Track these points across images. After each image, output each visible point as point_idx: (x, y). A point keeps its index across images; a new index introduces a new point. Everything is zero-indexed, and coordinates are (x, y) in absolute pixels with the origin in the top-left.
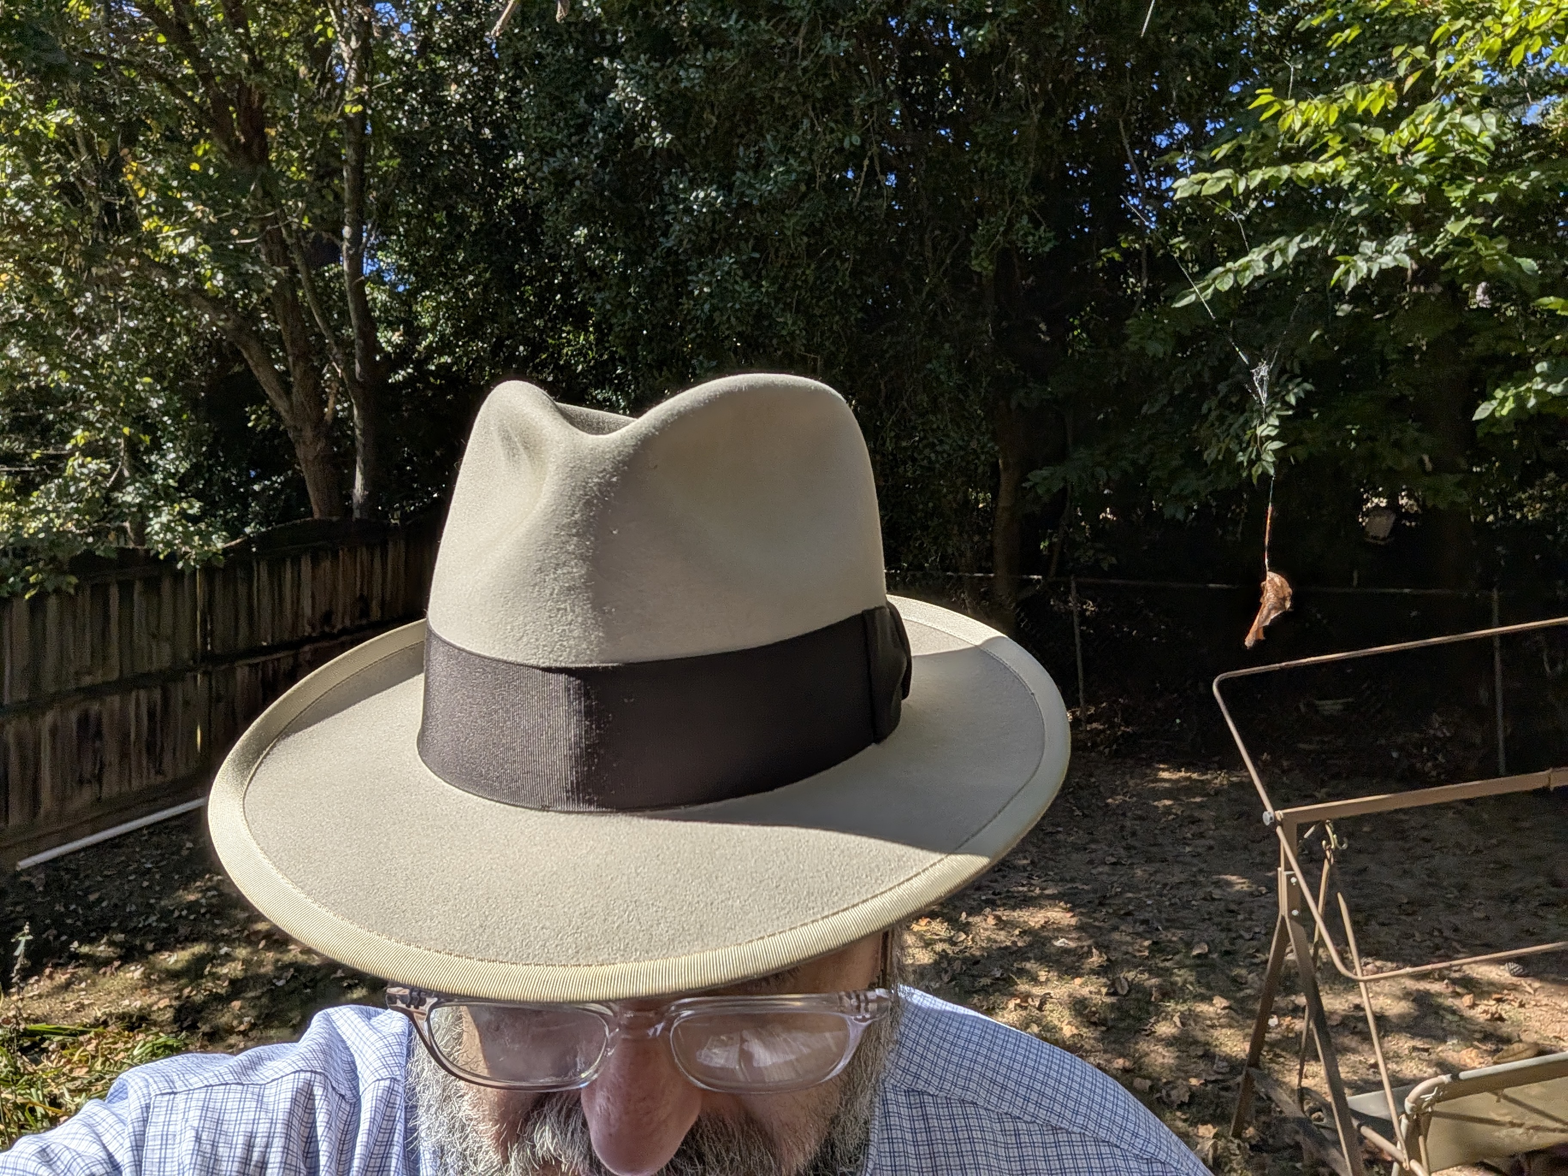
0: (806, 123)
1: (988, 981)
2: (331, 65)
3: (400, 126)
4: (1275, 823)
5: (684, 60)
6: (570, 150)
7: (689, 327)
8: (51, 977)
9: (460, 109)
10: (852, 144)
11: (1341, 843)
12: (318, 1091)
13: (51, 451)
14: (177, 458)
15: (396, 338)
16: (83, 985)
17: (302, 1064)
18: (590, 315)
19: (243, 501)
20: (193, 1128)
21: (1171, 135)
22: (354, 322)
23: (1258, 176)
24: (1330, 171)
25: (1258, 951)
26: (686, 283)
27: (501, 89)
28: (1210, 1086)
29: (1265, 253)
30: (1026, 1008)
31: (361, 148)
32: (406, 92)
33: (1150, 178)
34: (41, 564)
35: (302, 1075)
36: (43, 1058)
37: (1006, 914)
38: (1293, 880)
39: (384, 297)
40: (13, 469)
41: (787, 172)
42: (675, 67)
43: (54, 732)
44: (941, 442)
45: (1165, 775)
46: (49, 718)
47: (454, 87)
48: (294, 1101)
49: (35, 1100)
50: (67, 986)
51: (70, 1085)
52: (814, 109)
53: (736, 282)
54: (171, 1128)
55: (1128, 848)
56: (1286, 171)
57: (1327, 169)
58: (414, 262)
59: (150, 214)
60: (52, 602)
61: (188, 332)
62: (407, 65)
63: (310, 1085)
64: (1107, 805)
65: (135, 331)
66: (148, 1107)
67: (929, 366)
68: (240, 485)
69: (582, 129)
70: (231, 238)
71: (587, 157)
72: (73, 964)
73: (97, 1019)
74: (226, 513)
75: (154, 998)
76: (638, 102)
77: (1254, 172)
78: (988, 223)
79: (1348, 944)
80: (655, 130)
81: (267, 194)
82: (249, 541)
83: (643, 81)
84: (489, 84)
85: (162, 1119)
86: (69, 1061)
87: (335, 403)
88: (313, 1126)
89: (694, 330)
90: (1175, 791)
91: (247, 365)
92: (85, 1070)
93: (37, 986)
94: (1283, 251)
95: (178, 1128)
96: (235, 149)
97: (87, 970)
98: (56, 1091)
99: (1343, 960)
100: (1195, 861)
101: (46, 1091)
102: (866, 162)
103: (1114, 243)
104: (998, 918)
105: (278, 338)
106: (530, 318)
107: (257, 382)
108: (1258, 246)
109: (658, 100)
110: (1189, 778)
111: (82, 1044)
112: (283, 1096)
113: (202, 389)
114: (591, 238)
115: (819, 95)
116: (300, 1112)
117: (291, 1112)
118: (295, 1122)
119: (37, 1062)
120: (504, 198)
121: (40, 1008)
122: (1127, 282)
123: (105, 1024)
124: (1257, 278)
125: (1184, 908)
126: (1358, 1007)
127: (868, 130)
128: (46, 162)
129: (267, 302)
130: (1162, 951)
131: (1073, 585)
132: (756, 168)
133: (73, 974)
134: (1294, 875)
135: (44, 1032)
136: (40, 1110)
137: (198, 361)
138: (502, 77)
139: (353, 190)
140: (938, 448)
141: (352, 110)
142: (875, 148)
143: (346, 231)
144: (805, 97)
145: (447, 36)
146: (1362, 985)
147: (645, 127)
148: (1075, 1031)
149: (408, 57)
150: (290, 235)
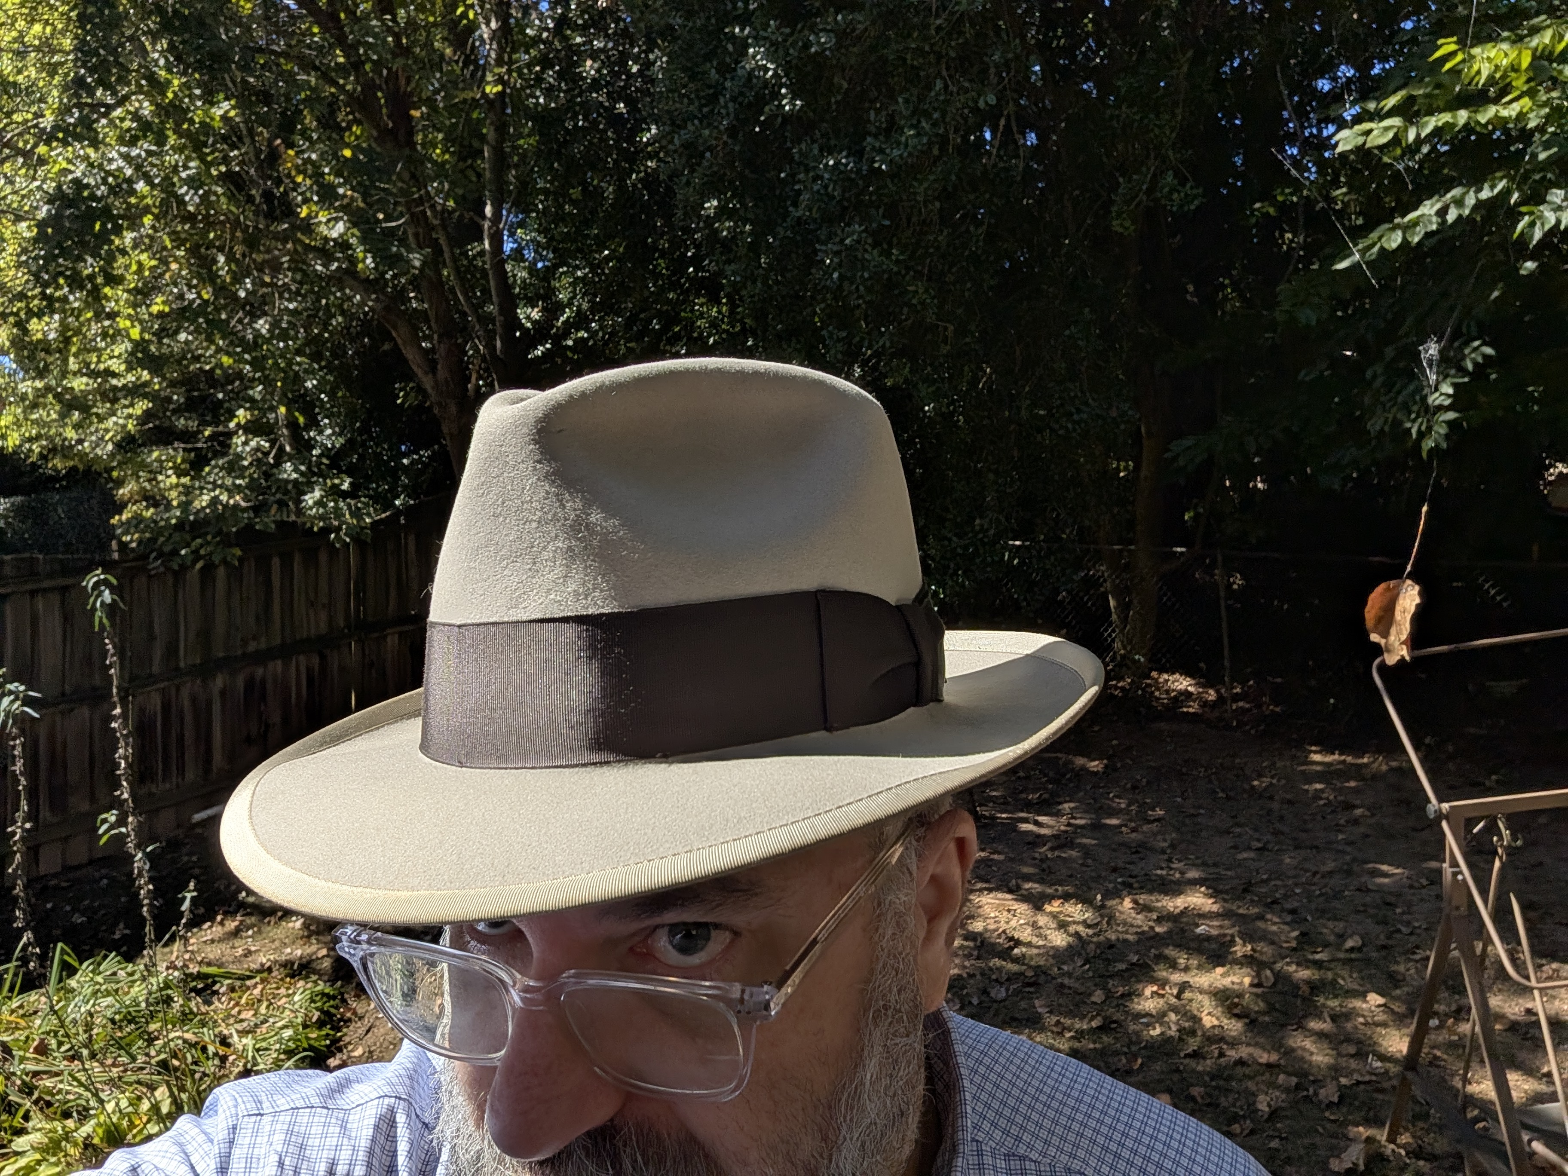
0: (939, 84)
1: (1123, 966)
2: (473, 46)
3: (537, 104)
4: (1440, 816)
5: (816, 24)
6: (701, 122)
7: (819, 297)
8: (222, 923)
9: (596, 85)
10: (986, 103)
11: (1514, 838)
12: (401, 1118)
13: (221, 428)
14: (334, 433)
15: (535, 314)
16: (250, 932)
17: (387, 1090)
18: (722, 287)
19: (394, 473)
20: (276, 1152)
21: (1334, 79)
22: (494, 299)
23: (1432, 123)
24: (1514, 114)
25: (1417, 947)
26: (815, 252)
27: (635, 63)
28: (1362, 1087)
29: (1438, 206)
30: (1163, 996)
31: (501, 129)
32: (543, 71)
33: (1311, 126)
34: (209, 538)
35: (387, 1101)
36: (215, 999)
37: (1143, 898)
38: (1460, 877)
39: (525, 274)
40: (190, 446)
41: (918, 135)
42: (806, 32)
43: (223, 693)
44: (1079, 411)
45: (1317, 757)
46: (219, 682)
47: (589, 63)
48: (377, 1127)
49: (207, 1039)
50: (236, 933)
51: (239, 1027)
52: (948, 69)
53: (866, 250)
54: (256, 1151)
55: (1276, 833)
56: (1463, 116)
57: (1511, 111)
58: (551, 240)
59: (306, 201)
60: (221, 572)
61: (343, 313)
62: (544, 42)
63: (392, 1111)
64: (1253, 787)
65: (295, 313)
66: (234, 1128)
67: (1067, 332)
68: (391, 459)
69: (713, 99)
70: (378, 221)
71: (716, 127)
72: (241, 912)
73: (262, 965)
74: (378, 486)
75: (314, 948)
76: (768, 69)
77: (1426, 119)
78: (1130, 181)
79: (1519, 943)
80: (784, 97)
81: (413, 176)
82: (398, 512)
83: (774, 50)
84: (624, 58)
85: (247, 1141)
86: (237, 1004)
87: (478, 380)
88: (394, 1155)
89: (824, 300)
90: (1328, 774)
91: (396, 344)
92: (252, 1012)
93: (211, 931)
94: (1459, 202)
95: (263, 1151)
96: (384, 135)
97: (253, 919)
98: (226, 1032)
99: (1513, 960)
100: (1349, 849)
101: (217, 1030)
102: (1002, 122)
103: (1267, 196)
104: (1135, 902)
105: (423, 315)
106: (662, 290)
107: (406, 361)
108: (1430, 197)
109: (787, 67)
110: (1344, 761)
111: (248, 988)
112: (366, 1122)
113: (356, 367)
114: (722, 211)
115: (953, 54)
116: (382, 1140)
117: (373, 1140)
118: (377, 1150)
119: (208, 1003)
120: (638, 173)
121: (213, 952)
122: (1282, 237)
123: (270, 970)
124: (1428, 235)
125: (1335, 897)
126: (1529, 1012)
127: (1005, 88)
128: (212, 152)
129: (415, 283)
130: (1311, 943)
131: (1220, 558)
132: (888, 131)
133: (241, 922)
134: (1461, 873)
135: (213, 976)
136: (211, 1049)
137: (352, 340)
138: (636, 50)
139: (493, 170)
140: (1076, 417)
141: (492, 90)
142: (1011, 107)
143: (488, 210)
144: (939, 57)
145: (583, 12)
146: (1536, 993)
147: (777, 96)
148: (1216, 1023)
149: (545, 35)
150: (435, 217)
